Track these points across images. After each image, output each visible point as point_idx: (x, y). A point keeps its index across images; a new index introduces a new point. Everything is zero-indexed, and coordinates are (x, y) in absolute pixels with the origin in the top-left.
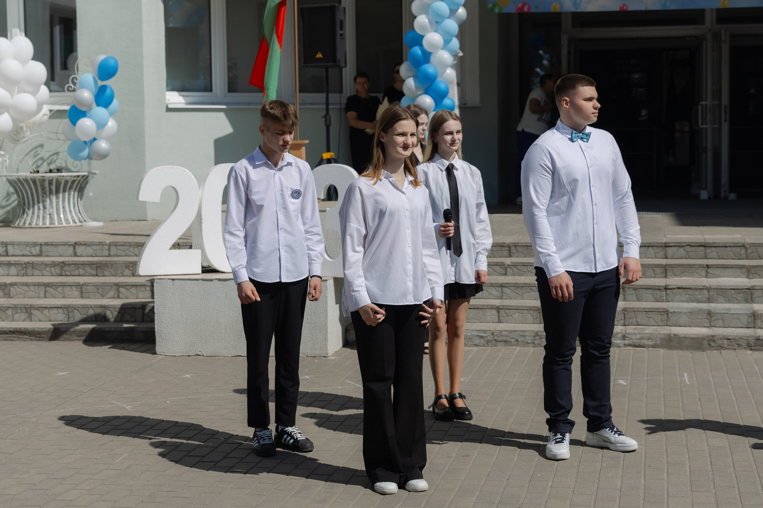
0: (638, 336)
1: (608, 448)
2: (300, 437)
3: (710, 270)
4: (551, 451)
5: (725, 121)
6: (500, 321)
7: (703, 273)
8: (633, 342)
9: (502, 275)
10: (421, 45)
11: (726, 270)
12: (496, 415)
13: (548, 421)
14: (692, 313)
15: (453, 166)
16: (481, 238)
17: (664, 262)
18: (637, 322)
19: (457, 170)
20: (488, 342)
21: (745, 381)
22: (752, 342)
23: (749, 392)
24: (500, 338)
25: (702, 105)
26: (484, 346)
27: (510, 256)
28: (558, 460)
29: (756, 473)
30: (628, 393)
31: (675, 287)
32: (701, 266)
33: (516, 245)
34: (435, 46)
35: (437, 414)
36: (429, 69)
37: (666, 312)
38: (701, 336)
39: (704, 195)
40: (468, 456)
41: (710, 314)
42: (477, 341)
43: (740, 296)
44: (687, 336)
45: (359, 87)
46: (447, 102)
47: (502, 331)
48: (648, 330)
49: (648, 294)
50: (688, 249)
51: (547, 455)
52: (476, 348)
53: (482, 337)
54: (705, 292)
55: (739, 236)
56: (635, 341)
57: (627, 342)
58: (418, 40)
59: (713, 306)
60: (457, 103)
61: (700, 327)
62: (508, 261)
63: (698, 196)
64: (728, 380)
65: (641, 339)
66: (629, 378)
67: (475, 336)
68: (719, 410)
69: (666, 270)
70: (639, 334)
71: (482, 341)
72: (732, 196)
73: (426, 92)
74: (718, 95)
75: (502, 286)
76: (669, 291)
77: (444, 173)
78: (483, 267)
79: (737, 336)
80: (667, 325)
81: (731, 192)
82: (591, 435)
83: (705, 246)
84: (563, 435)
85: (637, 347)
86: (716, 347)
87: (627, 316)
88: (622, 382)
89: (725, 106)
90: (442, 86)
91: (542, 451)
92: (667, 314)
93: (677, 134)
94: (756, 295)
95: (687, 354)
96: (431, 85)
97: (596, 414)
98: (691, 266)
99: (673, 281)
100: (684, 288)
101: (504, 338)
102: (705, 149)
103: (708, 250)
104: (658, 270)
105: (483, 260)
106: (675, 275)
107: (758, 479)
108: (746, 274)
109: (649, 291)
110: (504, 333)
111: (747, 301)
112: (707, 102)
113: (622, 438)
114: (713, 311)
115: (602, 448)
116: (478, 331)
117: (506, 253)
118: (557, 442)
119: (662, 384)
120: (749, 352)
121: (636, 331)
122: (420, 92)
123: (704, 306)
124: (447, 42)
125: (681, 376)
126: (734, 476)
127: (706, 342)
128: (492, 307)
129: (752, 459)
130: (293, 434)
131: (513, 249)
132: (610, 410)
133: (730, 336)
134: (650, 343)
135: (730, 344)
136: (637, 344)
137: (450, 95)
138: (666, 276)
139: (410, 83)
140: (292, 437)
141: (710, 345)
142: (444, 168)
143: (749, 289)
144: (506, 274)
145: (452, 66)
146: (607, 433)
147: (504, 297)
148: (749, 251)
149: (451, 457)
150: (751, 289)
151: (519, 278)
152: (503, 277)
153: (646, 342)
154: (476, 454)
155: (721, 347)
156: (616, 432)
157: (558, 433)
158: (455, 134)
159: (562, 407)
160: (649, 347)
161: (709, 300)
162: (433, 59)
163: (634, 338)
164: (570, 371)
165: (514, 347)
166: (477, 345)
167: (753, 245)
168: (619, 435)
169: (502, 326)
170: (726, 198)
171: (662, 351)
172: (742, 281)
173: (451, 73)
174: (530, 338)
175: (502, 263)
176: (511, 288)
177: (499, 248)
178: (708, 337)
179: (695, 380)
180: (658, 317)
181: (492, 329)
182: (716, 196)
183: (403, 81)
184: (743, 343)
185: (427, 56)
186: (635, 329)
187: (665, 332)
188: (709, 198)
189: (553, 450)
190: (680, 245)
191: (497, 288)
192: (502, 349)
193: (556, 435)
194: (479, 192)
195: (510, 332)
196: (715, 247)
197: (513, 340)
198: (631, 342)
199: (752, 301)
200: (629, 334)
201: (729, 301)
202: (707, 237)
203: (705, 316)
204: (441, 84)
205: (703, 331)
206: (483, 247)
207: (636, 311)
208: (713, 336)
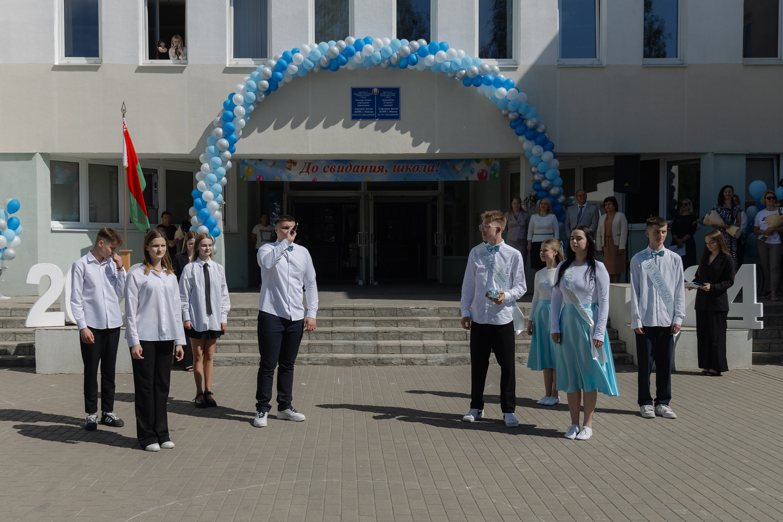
0: (316, 359)
1: (289, 420)
2: (116, 418)
3: (355, 323)
4: (256, 422)
5: (372, 243)
6: (240, 352)
7: (352, 324)
8: (313, 362)
9: (242, 326)
10: (201, 197)
11: (364, 322)
12: (230, 404)
13: (257, 405)
14: (345, 346)
15: (207, 264)
16: (224, 305)
17: (331, 318)
18: (315, 351)
19: (210, 267)
20: (233, 363)
21: (370, 382)
22: (376, 361)
23: (371, 388)
24: (240, 361)
25: (359, 234)
26: (230, 366)
27: (247, 315)
28: (260, 427)
29: (366, 431)
30: (306, 390)
31: (336, 332)
32: (351, 320)
33: (251, 309)
34: (210, 199)
35: (197, 404)
36: (205, 211)
37: (331, 345)
38: (349, 358)
39: (361, 283)
40: (210, 426)
41: (354, 346)
42: (227, 363)
43: (371, 337)
44: (342, 359)
45: (165, 220)
46: (216, 229)
47: (241, 357)
48: (321, 355)
49: (322, 336)
50: (345, 311)
51: (255, 424)
52: (226, 367)
53: (229, 361)
54: (353, 334)
55: (372, 304)
56: (314, 362)
57: (309, 362)
58: (200, 195)
59: (356, 342)
60: (222, 230)
61: (349, 353)
62: (246, 318)
63: (358, 283)
64: (361, 382)
65: (317, 360)
66: (308, 382)
67: (225, 360)
68: (352, 398)
69: (332, 323)
70: (316, 358)
71: (230, 363)
72: (376, 283)
73: (204, 224)
74: (367, 229)
75: (242, 332)
76: (333, 334)
77: (202, 268)
78: (225, 321)
79: (368, 358)
80: (332, 353)
81: (374, 281)
82: (279, 413)
83: (353, 310)
84: (264, 413)
85: (315, 365)
86: (357, 364)
87: (310, 348)
88: (303, 384)
89: (371, 234)
90: (213, 221)
91: (252, 422)
92: (332, 347)
93: (351, 250)
94: (379, 336)
95: (341, 368)
96: (207, 220)
97: (283, 400)
98: (345, 320)
99: (336, 329)
100: (341, 333)
101: (242, 361)
102: (361, 258)
103: (355, 312)
104: (328, 323)
105: (224, 317)
106: (337, 326)
107: (366, 433)
108: (375, 324)
109: (322, 334)
110: (242, 358)
111: (374, 339)
112: (362, 232)
113: (297, 414)
114: (356, 345)
115: (286, 420)
116: (227, 357)
117: (245, 314)
118: (260, 417)
119: (325, 385)
120: (374, 367)
121: (315, 356)
122: (200, 224)
123: (352, 342)
124: (216, 196)
125: (336, 380)
126: (354, 432)
127: (352, 362)
128: (235, 344)
129: (365, 423)
130: (112, 416)
131: (249, 311)
132: (292, 399)
133: (364, 358)
134: (322, 362)
135: (364, 362)
136: (315, 363)
137: (218, 226)
138: (332, 326)
139: (195, 219)
140: (111, 418)
141: (354, 363)
142: (202, 266)
143: (376, 333)
144: (244, 326)
145: (219, 210)
146: (288, 411)
147: (243, 338)
148: (376, 312)
149: (200, 427)
150: (377, 332)
151: (251, 327)
152: (243, 327)
153: (320, 362)
154: (215, 425)
155: (360, 364)
156: (293, 411)
157: (261, 412)
158: (208, 246)
159: (265, 397)
160: (321, 365)
161: (355, 339)
162: (208, 205)
163: (313, 360)
164: (272, 378)
165: (247, 366)
166: (226, 366)
167: (379, 309)
168: (295, 412)
169: (241, 355)
170: (372, 284)
171: (328, 367)
172: (372, 329)
173: (218, 214)
174: (256, 361)
175: (242, 319)
176: (247, 333)
177: (241, 311)
178: (353, 359)
179: (343, 382)
180: (327, 349)
181: (235, 356)
182: (367, 283)
183: (191, 218)
184: (372, 362)
185: (204, 204)
186: (314, 355)
187: (330, 356)
188: (364, 284)
189: (258, 422)
190: (340, 309)
191: (239, 333)
192: (241, 367)
193: (260, 413)
194: (223, 279)
195: (245, 357)
196: (358, 310)
197: (247, 362)
198: (311, 362)
199: (377, 339)
200: (310, 358)
201: (365, 339)
202: (355, 304)
203: (352, 347)
204: (212, 220)
205: (351, 356)
206: (225, 310)
207: (315, 345)
208: (356, 358)
